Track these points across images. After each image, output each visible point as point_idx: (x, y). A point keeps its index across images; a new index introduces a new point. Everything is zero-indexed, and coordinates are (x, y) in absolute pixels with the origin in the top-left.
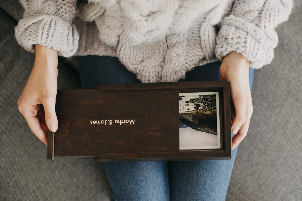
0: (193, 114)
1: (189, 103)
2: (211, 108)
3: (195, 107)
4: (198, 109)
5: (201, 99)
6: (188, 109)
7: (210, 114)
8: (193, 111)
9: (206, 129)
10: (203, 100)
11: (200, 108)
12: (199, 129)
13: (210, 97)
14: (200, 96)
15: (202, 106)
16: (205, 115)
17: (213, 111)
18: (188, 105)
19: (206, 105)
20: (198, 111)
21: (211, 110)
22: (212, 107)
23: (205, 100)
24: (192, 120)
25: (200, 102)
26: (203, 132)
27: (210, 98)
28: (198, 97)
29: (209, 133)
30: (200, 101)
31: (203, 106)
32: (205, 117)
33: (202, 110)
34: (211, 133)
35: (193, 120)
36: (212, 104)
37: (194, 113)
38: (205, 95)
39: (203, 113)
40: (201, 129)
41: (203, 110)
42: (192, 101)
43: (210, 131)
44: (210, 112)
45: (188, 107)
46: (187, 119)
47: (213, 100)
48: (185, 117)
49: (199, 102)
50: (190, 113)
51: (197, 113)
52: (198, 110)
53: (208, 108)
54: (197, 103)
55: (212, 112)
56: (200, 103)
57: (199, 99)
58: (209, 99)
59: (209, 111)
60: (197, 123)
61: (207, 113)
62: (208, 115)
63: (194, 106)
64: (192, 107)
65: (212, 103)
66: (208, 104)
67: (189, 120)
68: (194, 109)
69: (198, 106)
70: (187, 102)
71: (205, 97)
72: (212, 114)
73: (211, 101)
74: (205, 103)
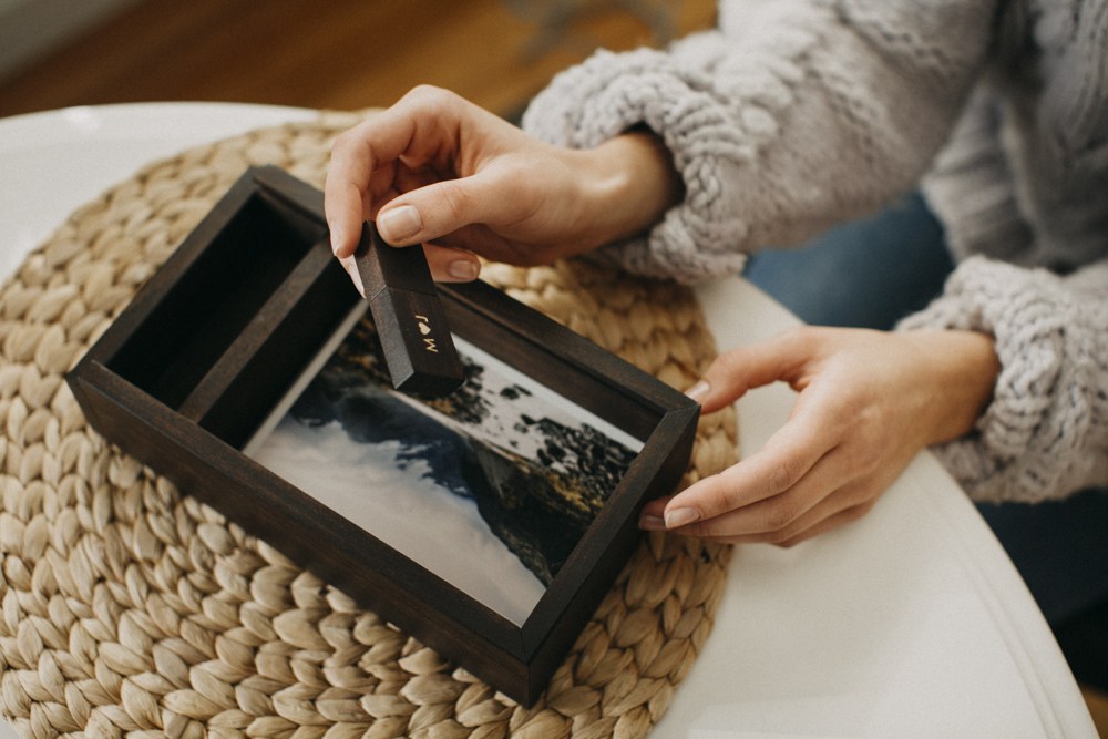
0: (519, 473)
1: (532, 429)
2: (596, 490)
3: (540, 453)
4: (547, 462)
5: (582, 437)
6: (514, 444)
7: (577, 509)
8: (527, 460)
9: (528, 548)
10: (585, 447)
11: (556, 465)
12: (506, 532)
13: (615, 451)
14: (586, 426)
15: (569, 462)
16: (561, 499)
17: (595, 502)
18: (525, 431)
19: (587, 469)
20: (542, 470)
21: (593, 496)
22: (602, 487)
23: (593, 451)
24: (502, 486)
25: (572, 448)
26: (511, 550)
27: (613, 456)
28: (576, 426)
29: (528, 565)
30: (575, 445)
31: (571, 466)
32: (553, 504)
33: (557, 477)
34: (536, 572)
35: (505, 490)
36: (607, 479)
37: (526, 470)
38: (603, 436)
39: (554, 490)
40: (508, 536)
41: (562, 477)
42: (547, 425)
43: (537, 564)
44: (582, 500)
45: (517, 436)
46: (486, 470)
47: (621, 468)
48: (485, 461)
49: (568, 442)
50: (511, 458)
51: (535, 477)
52: (547, 469)
53: (585, 484)
54: (559, 443)
55: (591, 506)
56: (568, 451)
57: (578, 435)
58: (609, 458)
59: (583, 494)
60: (511, 505)
61: (569, 496)
62: (570, 504)
63: (544, 447)
64: (530, 445)
65: (610, 476)
66: (594, 470)
67: (489, 479)
68: (533, 456)
69: (554, 455)
70: (528, 420)
71: (601, 443)
72: (585, 513)
73: (612, 468)
74: (587, 461)
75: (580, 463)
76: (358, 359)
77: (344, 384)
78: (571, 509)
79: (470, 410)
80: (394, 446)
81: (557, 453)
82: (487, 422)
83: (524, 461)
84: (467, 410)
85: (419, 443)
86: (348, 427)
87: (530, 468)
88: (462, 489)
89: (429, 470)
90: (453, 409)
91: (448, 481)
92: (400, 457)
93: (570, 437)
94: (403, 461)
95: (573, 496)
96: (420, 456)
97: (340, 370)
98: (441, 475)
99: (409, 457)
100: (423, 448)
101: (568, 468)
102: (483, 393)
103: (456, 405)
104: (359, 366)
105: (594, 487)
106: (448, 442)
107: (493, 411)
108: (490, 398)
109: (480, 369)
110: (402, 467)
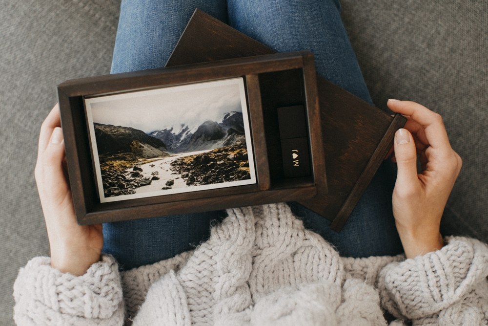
0: (142, 157)
1: (152, 177)
2: (110, 172)
3: (141, 170)
4: (135, 169)
5: (132, 187)
6: (153, 166)
7: (111, 160)
8: (143, 164)
9: (115, 132)
10: (128, 185)
11: (131, 170)
12: (127, 132)
13: (116, 192)
14: (134, 193)
15: (128, 175)
16: (120, 159)
17: (107, 167)
18: (153, 174)
19: (120, 177)
20: (134, 164)
21: (110, 169)
22: (109, 175)
23: (124, 185)
24: (143, 147)
25: (132, 181)
26: (120, 127)
27: (115, 189)
28: (137, 190)
29: (110, 126)
30: (132, 183)
31: (126, 174)
32: (120, 155)
33: (128, 166)
34: (105, 126)
35: (141, 146)
36: (110, 179)
37: (140, 160)
38: (125, 194)
39: (125, 160)
40: (125, 131)
41: (126, 167)
42: (147, 182)
43: (107, 129)
44: (112, 164)
46: (154, 148)
47: (109, 187)
48: (157, 151)
49: (135, 182)
50: (149, 160)
51: (135, 160)
52: (133, 166)
53: (116, 171)
54: (137, 178)
55: (108, 165)
56: (132, 178)
57: (134, 187)
58: (116, 187)
59: (113, 167)
60: (134, 143)
62: (115, 159)
63: (141, 173)
65: (110, 181)
66: (117, 179)
67: (149, 146)
68: (142, 167)
69: (136, 173)
70: (155, 178)
71: (123, 190)
72: (107, 161)
73: (112, 185)
74: (123, 180)
75: (124, 177)
76: (236, 152)
77: (231, 139)
78: (113, 158)
79: (179, 166)
80: (193, 131)
81: (135, 175)
82: (168, 166)
83: (143, 162)
84: (180, 165)
85: (185, 139)
86: (215, 124)
87: (139, 161)
88: (155, 135)
89: (172, 132)
90: (184, 161)
91: (162, 133)
92: (187, 128)
93: (136, 184)
94: (184, 128)
95: (117, 163)
96: (180, 135)
97: (238, 143)
98: (167, 133)
99: (184, 131)
100: (182, 139)
101: (127, 172)
102: (180, 176)
103: (185, 164)
104: (233, 150)
105: (112, 173)
106: (175, 148)
107: (171, 172)
108: (176, 176)
109: (188, 184)
110: (183, 125)
